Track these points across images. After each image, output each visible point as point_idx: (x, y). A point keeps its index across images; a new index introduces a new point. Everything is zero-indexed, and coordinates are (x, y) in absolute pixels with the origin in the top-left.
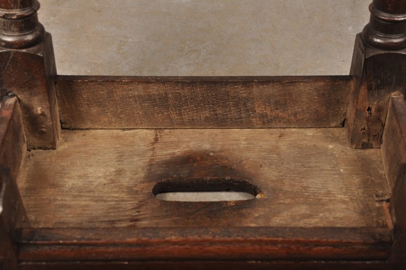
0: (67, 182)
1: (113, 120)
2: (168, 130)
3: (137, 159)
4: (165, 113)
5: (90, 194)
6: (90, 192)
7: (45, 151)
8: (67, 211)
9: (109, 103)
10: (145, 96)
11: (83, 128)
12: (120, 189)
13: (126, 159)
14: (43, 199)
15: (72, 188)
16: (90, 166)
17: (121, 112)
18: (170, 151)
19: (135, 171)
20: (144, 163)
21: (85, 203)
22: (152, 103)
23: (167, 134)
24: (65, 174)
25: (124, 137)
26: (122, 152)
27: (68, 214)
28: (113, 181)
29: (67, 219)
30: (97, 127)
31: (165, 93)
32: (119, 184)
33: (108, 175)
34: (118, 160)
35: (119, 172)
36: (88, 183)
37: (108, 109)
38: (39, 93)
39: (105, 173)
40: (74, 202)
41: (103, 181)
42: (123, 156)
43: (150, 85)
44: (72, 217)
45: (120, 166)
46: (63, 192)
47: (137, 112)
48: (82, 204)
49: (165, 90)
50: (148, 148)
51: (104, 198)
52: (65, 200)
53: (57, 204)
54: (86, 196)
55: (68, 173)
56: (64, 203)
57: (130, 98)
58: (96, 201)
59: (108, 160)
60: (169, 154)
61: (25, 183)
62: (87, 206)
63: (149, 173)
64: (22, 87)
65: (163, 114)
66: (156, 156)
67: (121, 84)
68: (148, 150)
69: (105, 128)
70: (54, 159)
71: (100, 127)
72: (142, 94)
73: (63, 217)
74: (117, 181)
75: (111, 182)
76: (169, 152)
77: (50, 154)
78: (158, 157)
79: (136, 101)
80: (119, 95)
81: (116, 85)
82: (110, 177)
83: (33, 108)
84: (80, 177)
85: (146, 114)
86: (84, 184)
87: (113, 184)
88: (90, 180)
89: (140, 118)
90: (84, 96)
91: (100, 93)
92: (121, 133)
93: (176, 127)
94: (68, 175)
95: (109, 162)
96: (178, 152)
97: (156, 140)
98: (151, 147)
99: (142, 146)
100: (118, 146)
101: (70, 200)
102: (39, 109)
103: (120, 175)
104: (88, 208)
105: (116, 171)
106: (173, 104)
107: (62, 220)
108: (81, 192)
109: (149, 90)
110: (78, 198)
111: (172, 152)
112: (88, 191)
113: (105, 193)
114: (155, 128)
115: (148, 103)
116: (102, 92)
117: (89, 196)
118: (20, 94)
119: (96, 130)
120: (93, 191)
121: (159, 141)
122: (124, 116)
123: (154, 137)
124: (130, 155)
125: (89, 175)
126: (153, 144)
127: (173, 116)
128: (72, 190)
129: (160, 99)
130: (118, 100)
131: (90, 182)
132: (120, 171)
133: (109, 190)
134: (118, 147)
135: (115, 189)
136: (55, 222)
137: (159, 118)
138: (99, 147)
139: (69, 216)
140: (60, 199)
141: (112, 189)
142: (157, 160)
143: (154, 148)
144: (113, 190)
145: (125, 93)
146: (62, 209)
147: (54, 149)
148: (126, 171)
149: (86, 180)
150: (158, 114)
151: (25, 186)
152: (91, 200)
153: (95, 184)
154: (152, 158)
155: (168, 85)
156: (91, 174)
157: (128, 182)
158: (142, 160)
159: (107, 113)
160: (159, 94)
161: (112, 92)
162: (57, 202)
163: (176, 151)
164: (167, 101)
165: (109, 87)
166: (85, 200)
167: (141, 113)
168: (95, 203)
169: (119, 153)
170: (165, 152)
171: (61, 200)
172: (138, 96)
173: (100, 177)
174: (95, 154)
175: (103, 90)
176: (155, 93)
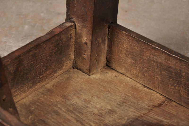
0: (74, 99)
1: (140, 75)
2: (176, 104)
3: (132, 110)
4: (177, 88)
5: (78, 115)
6: (80, 113)
7: (83, 73)
8: (55, 117)
9: (139, 59)
10: (165, 66)
11: (119, 71)
12: (100, 122)
13: (126, 106)
14: (50, 101)
15: (73, 104)
16: (98, 97)
17: (146, 71)
18: (161, 119)
19: (122, 117)
20: (134, 115)
21: (70, 118)
22: (169, 74)
23: (172, 106)
24: (79, 94)
25: (140, 91)
26: (127, 100)
27: (53, 118)
28: (101, 115)
29: (49, 121)
30: (128, 75)
31: (180, 70)
32: (103, 119)
33: (102, 109)
34: (119, 103)
35: (111, 112)
36: (85, 107)
37: (138, 64)
38: (87, 26)
39: (102, 107)
40: (64, 114)
41: (96, 111)
42: (125, 103)
43: (170, 58)
44: (53, 122)
45: (116, 108)
46: (65, 103)
47: (157, 77)
48: (68, 117)
49: (181, 68)
50: (147, 107)
51: (84, 122)
52: (61, 109)
53: (54, 109)
54: (75, 114)
55: (81, 94)
56: (59, 110)
57: (154, 62)
58: (77, 121)
59: (113, 100)
60: (158, 120)
61: (51, 86)
62: (69, 120)
63: (130, 124)
64: (79, 18)
65: (175, 88)
66: (147, 116)
67: (150, 47)
68: (146, 109)
69: (133, 78)
70: (82, 81)
71: (130, 76)
72: (163, 62)
73: (48, 118)
74: (103, 116)
75: (99, 114)
76: (159, 118)
77: (83, 77)
78: (148, 117)
79: (158, 67)
80: (148, 56)
81: (147, 47)
82: (102, 111)
83: (82, 37)
84: (85, 100)
85: (163, 81)
86: (82, 106)
87: (99, 117)
88: (88, 106)
89: (158, 83)
90: (125, 46)
91: (135, 48)
92: (141, 87)
93: (183, 104)
94: (79, 95)
95: (112, 101)
96: (166, 122)
97: (160, 105)
98: (150, 108)
99: (145, 104)
100: (130, 95)
101: (64, 111)
102: (85, 39)
103: (110, 113)
104: (68, 122)
105: (110, 110)
106: (184, 83)
107: (46, 120)
108: (75, 110)
109: (169, 62)
110: (69, 113)
111: (162, 119)
112: (79, 112)
113: (88, 119)
114: (167, 96)
115: (166, 72)
116: (136, 48)
117: (77, 115)
118: (77, 22)
119: (127, 77)
120: (82, 114)
121: (161, 107)
122: (147, 75)
123: (160, 102)
124: (131, 105)
125: (91, 103)
126: (155, 106)
127: (182, 93)
128: (71, 106)
129: (175, 73)
130: (146, 60)
131: (87, 107)
132: (113, 111)
133: (92, 119)
134: (128, 96)
135: (97, 121)
136: (41, 118)
137: (171, 90)
138: (117, 89)
139: (53, 120)
140: (59, 106)
141: (95, 119)
142: (145, 119)
143: (152, 110)
144: (95, 121)
145: (152, 56)
146: (53, 114)
147: (88, 75)
148: (116, 113)
149: (86, 105)
150: (171, 86)
151: (49, 88)
152: (75, 119)
153: (89, 110)
154: (143, 115)
155: (184, 65)
156: (93, 102)
157: (110, 121)
158: (135, 112)
159: (136, 67)
160: (175, 69)
161: (143, 51)
162: (55, 108)
163: (166, 121)
164: (180, 78)
165: (141, 46)
166: (72, 117)
167: (159, 79)
168: (75, 122)
169: (125, 99)
170: (156, 117)
171: (59, 108)
172: (160, 63)
173: (96, 108)
174: (109, 92)
175: (137, 47)
176: (173, 66)
